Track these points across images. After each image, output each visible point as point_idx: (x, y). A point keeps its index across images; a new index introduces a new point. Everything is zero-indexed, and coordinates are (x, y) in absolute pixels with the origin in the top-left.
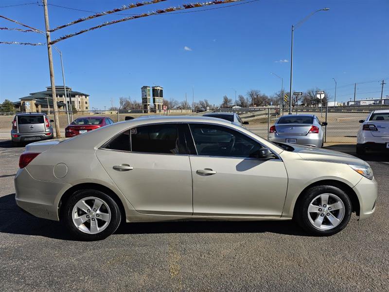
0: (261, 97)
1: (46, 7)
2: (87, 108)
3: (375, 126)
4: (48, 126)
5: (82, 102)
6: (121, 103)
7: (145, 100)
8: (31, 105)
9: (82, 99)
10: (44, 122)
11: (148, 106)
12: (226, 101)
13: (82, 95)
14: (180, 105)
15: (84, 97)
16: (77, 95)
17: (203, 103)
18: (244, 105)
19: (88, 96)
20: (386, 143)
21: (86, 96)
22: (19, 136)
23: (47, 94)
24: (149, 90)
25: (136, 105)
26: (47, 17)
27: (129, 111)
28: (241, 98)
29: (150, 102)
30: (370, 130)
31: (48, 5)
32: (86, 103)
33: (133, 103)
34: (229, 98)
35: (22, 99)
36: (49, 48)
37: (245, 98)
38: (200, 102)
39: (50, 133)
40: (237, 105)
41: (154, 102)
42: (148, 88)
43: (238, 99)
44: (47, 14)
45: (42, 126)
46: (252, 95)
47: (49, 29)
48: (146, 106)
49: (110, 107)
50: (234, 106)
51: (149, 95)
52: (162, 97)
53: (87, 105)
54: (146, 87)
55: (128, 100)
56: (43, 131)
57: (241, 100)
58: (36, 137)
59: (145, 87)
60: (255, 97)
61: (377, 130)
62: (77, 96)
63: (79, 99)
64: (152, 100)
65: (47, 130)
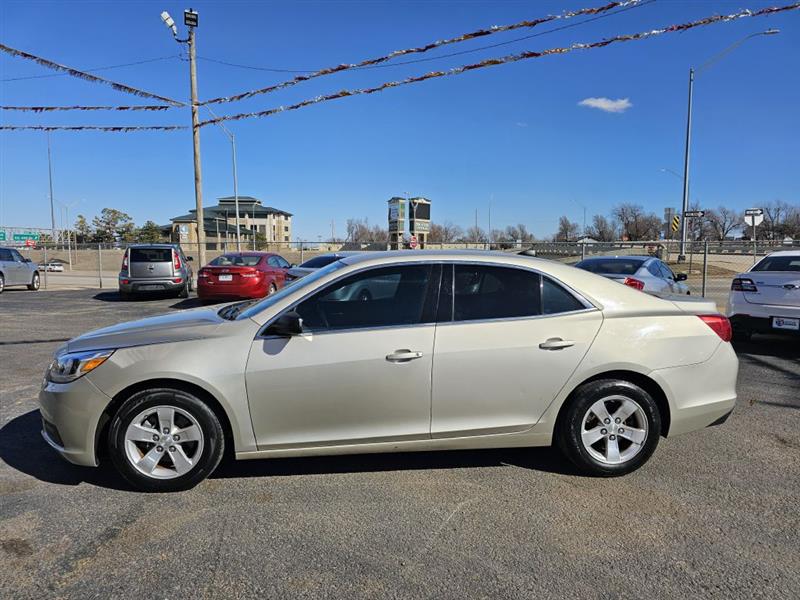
0: (645, 220)
1: (193, 62)
2: (287, 238)
3: (752, 283)
4: (178, 267)
5: (279, 228)
6: (350, 230)
7: (394, 225)
8: (190, 231)
9: (279, 222)
10: (171, 260)
11: (400, 238)
12: (566, 227)
13: (279, 213)
14: (466, 235)
15: (283, 217)
16: (270, 213)
17: (515, 232)
18: (606, 236)
19: (290, 215)
20: (772, 317)
21: (287, 216)
22: (129, 282)
23: (218, 212)
24: (403, 205)
25: (377, 234)
26: (194, 78)
27: (363, 246)
28: (600, 222)
29: (403, 230)
30: (742, 290)
31: (197, 57)
32: (286, 229)
33: (371, 230)
34: (571, 222)
35: (176, 221)
36: (194, 133)
37: (609, 221)
38: (509, 228)
39: (180, 280)
40: (589, 237)
41: (412, 228)
42: (401, 201)
43: (591, 224)
44: (194, 73)
45: (168, 267)
46: (622, 216)
47: (196, 100)
48: (394, 237)
49: (328, 237)
50: (582, 238)
51: (403, 215)
52: (429, 219)
53: (287, 234)
54: (399, 199)
55: (363, 224)
56: (169, 276)
57: (598, 227)
58: (157, 284)
59: (395, 200)
60: (631, 219)
61: (755, 290)
62: (270, 216)
63: (274, 222)
64: (407, 226)
65: (176, 274)
